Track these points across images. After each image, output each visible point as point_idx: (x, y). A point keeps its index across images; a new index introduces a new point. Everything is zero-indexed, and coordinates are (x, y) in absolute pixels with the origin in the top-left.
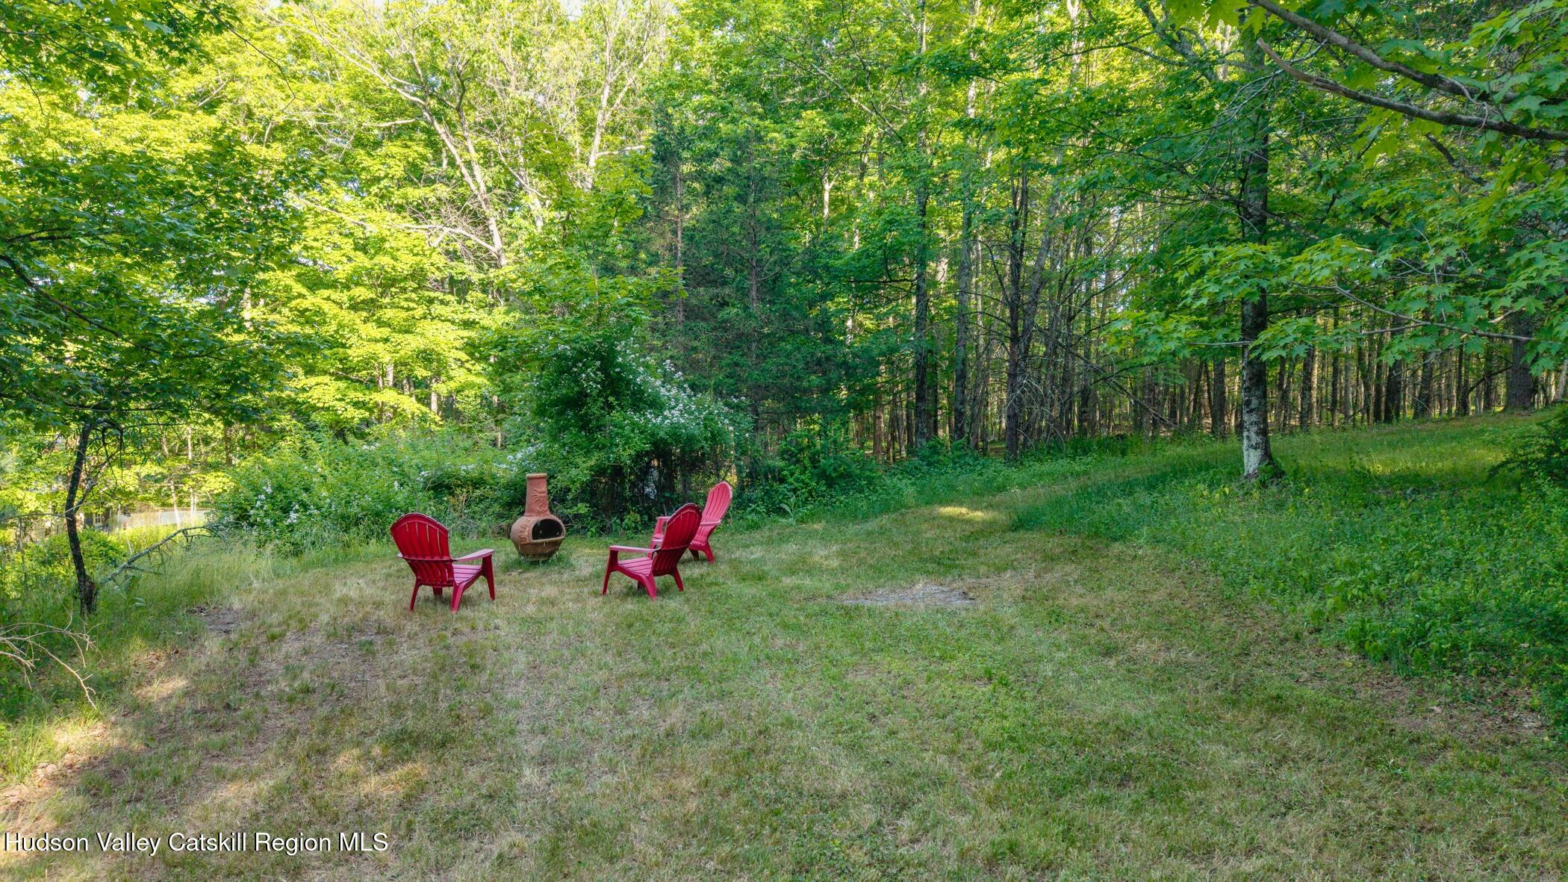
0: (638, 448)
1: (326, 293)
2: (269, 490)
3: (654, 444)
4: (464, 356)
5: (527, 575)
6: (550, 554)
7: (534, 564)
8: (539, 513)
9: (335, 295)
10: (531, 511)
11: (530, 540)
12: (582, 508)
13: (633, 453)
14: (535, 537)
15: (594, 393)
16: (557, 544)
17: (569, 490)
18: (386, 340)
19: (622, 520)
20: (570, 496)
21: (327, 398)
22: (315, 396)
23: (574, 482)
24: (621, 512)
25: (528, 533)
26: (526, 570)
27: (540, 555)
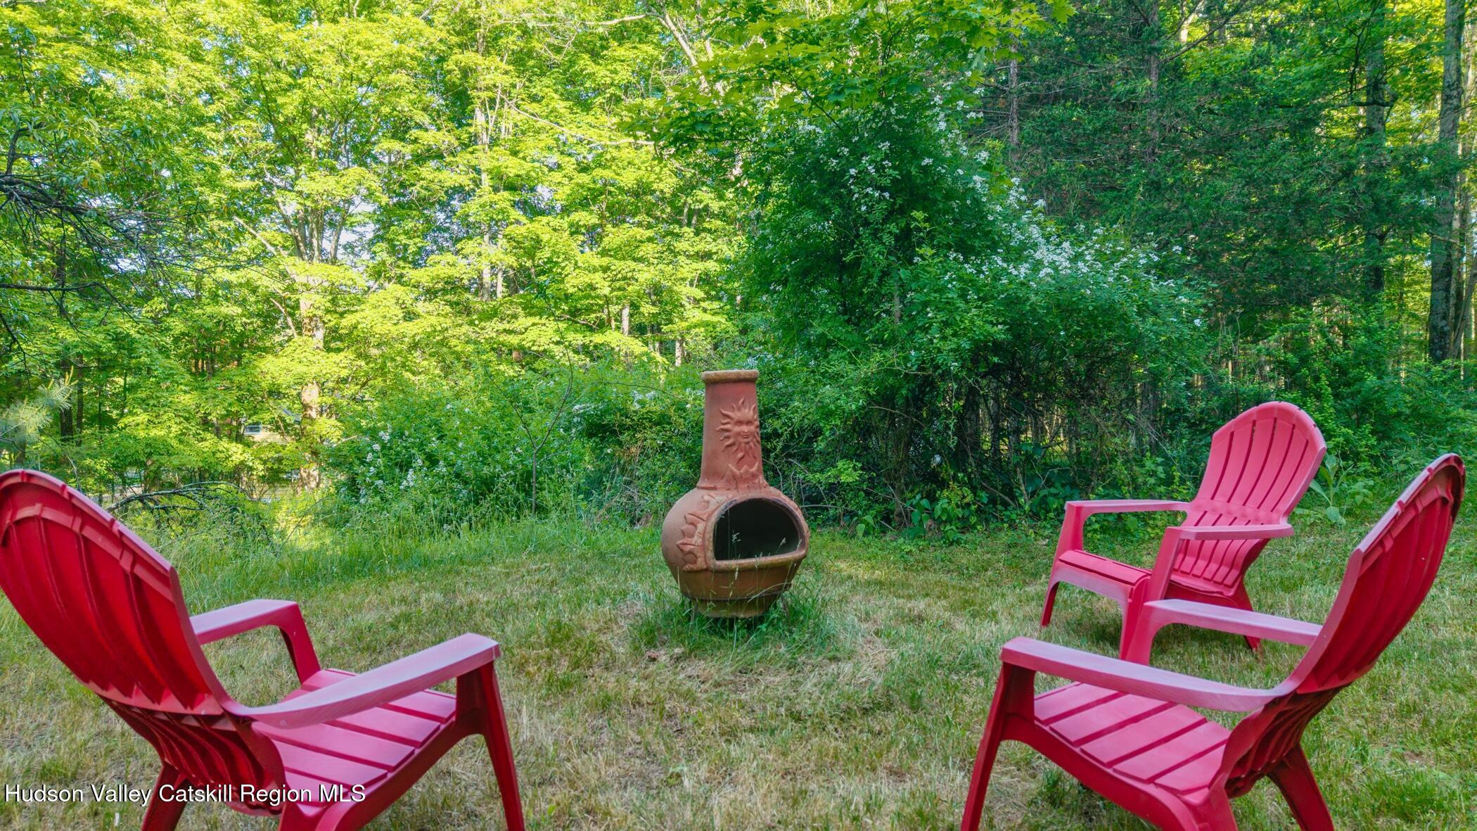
0: (978, 334)
1: (544, 219)
2: (386, 437)
3: (1015, 327)
4: (699, 294)
5: (698, 667)
6: (769, 601)
7: (722, 626)
8: (735, 481)
9: (555, 222)
10: (715, 474)
11: (707, 559)
12: (847, 472)
13: (966, 345)
14: (720, 553)
15: (877, 215)
16: (786, 572)
17: (818, 432)
18: (606, 269)
19: (933, 499)
20: (820, 445)
21: (543, 340)
22: (530, 338)
23: (828, 415)
24: (934, 482)
25: (701, 539)
26: (695, 651)
27: (739, 603)
